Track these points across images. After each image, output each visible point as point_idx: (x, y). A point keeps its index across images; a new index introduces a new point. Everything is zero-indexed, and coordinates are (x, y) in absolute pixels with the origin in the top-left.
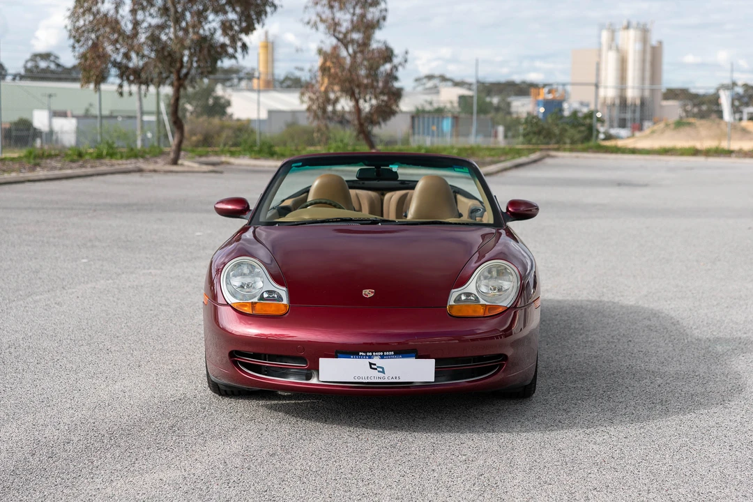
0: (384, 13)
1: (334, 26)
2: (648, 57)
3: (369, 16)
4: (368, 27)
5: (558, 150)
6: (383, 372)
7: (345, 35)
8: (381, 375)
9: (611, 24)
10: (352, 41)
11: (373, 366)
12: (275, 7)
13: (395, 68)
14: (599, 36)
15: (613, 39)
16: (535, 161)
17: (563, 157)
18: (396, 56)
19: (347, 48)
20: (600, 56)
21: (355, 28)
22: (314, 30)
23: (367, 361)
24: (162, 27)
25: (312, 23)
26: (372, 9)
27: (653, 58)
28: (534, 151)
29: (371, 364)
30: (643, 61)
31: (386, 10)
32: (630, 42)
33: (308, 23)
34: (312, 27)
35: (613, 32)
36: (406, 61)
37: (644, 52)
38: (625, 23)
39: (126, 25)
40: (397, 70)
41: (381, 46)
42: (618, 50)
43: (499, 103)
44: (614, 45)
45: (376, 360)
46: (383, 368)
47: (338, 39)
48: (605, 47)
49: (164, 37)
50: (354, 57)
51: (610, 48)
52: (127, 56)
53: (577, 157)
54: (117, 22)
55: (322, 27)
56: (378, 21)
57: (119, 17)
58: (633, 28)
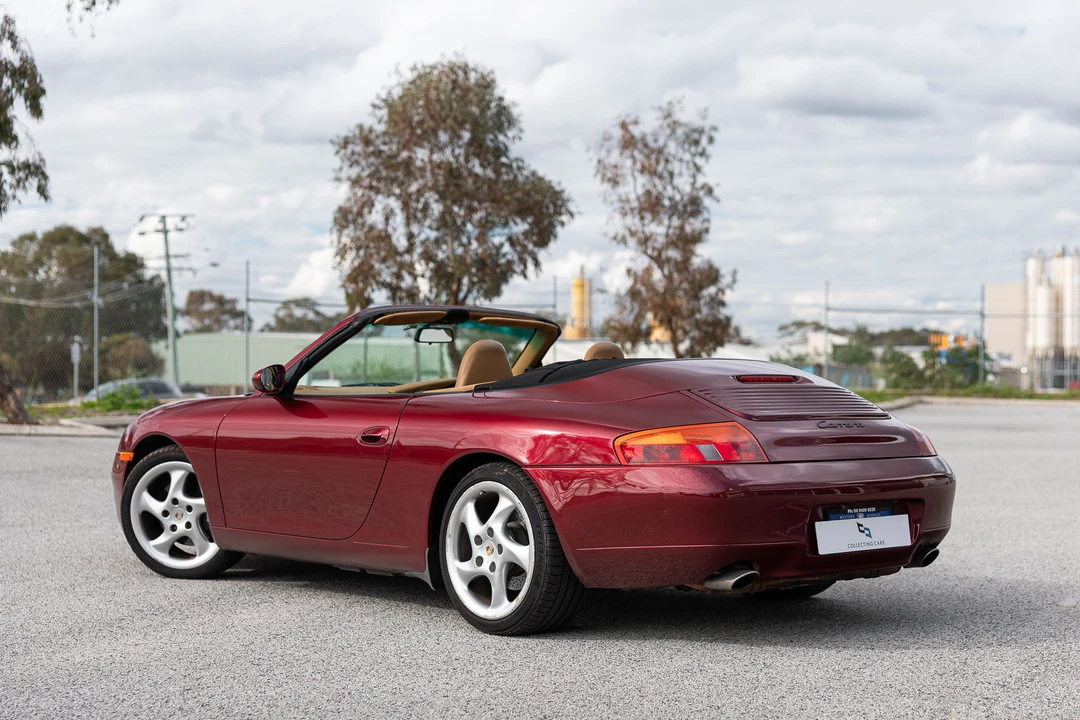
0: (706, 225)
1: (645, 241)
3: (688, 229)
4: (687, 242)
5: (933, 394)
7: (660, 252)
9: (1040, 252)
10: (668, 260)
12: (572, 215)
13: (722, 291)
14: (1025, 268)
15: (1043, 270)
16: (901, 408)
17: (939, 404)
18: (724, 276)
19: (661, 267)
20: (1025, 293)
21: (671, 243)
22: (622, 245)
24: (438, 242)
25: (619, 237)
26: (691, 220)
28: (900, 396)
31: (708, 220)
32: (1067, 274)
33: (615, 238)
34: (619, 243)
35: (1043, 259)
36: (734, 281)
38: (1059, 250)
39: (398, 240)
40: (723, 293)
41: (704, 264)
42: (1050, 284)
43: (885, 353)
44: (1045, 277)
47: (651, 257)
48: (1032, 282)
49: (441, 256)
50: (669, 278)
51: (1040, 282)
52: (399, 276)
53: (958, 404)
54: (388, 237)
55: (632, 242)
56: (700, 234)
57: (390, 230)
58: (1070, 255)
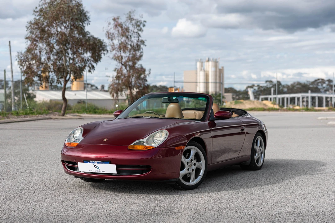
0: (142, 54)
2: (218, 73)
4: (135, 59)
6: (99, 169)
7: (125, 63)
8: (98, 170)
9: (201, 60)
10: (129, 65)
11: (95, 166)
14: (196, 65)
15: (202, 66)
18: (146, 71)
19: (126, 68)
20: (196, 73)
23: (93, 164)
26: (137, 52)
27: (220, 73)
29: (94, 165)
30: (216, 76)
31: (142, 52)
32: (210, 67)
35: (202, 63)
36: (150, 73)
37: (216, 71)
38: (207, 59)
40: (146, 77)
41: (139, 67)
42: (204, 71)
44: (202, 69)
45: (96, 164)
46: (98, 167)
47: (122, 64)
48: (198, 70)
50: (129, 72)
51: (201, 70)
56: (140, 57)
58: (211, 61)
